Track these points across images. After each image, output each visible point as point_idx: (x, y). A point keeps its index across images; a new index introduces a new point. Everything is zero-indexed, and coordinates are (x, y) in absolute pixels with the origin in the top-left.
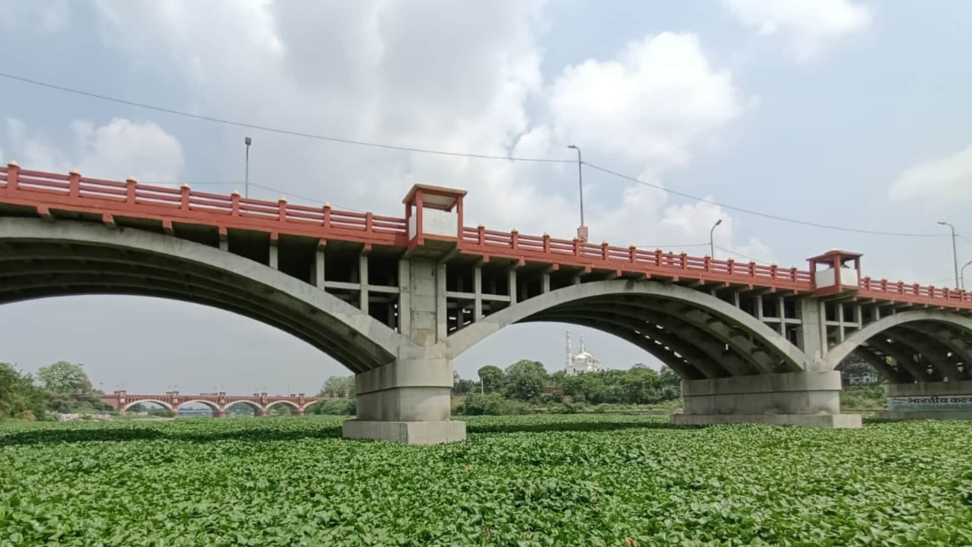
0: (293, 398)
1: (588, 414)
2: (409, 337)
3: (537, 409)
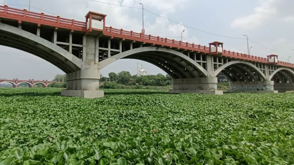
0: (43, 81)
1: (144, 89)
3: (127, 87)
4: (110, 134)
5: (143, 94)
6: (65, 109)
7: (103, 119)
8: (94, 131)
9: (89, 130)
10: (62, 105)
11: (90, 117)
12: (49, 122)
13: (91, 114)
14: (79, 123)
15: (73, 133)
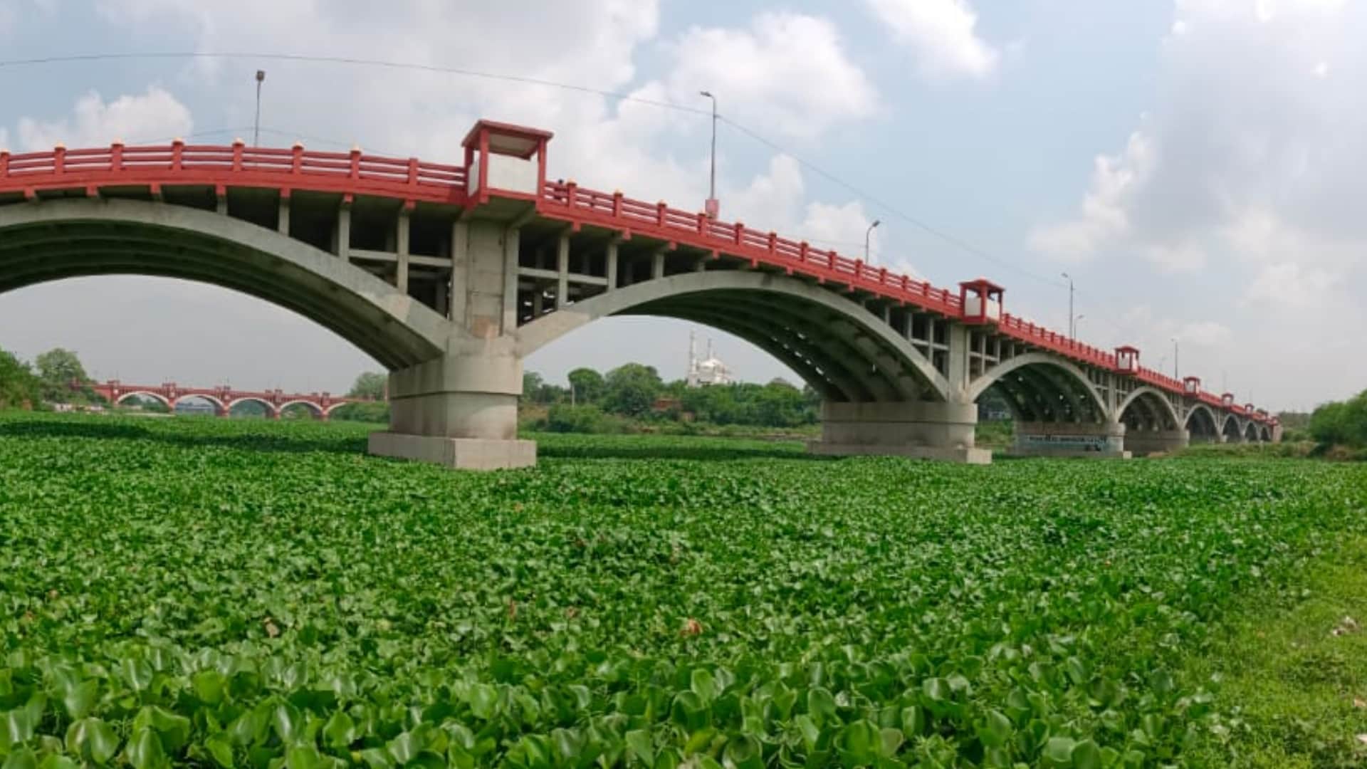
0: (315, 397)
1: (711, 437)
2: (463, 326)
3: (645, 427)
4: (509, 634)
5: (702, 459)
6: (364, 510)
7: (501, 562)
8: (449, 617)
9: (431, 609)
10: (357, 491)
11: (451, 552)
12: (288, 557)
13: (461, 540)
14: (399, 573)
15: (358, 617)
